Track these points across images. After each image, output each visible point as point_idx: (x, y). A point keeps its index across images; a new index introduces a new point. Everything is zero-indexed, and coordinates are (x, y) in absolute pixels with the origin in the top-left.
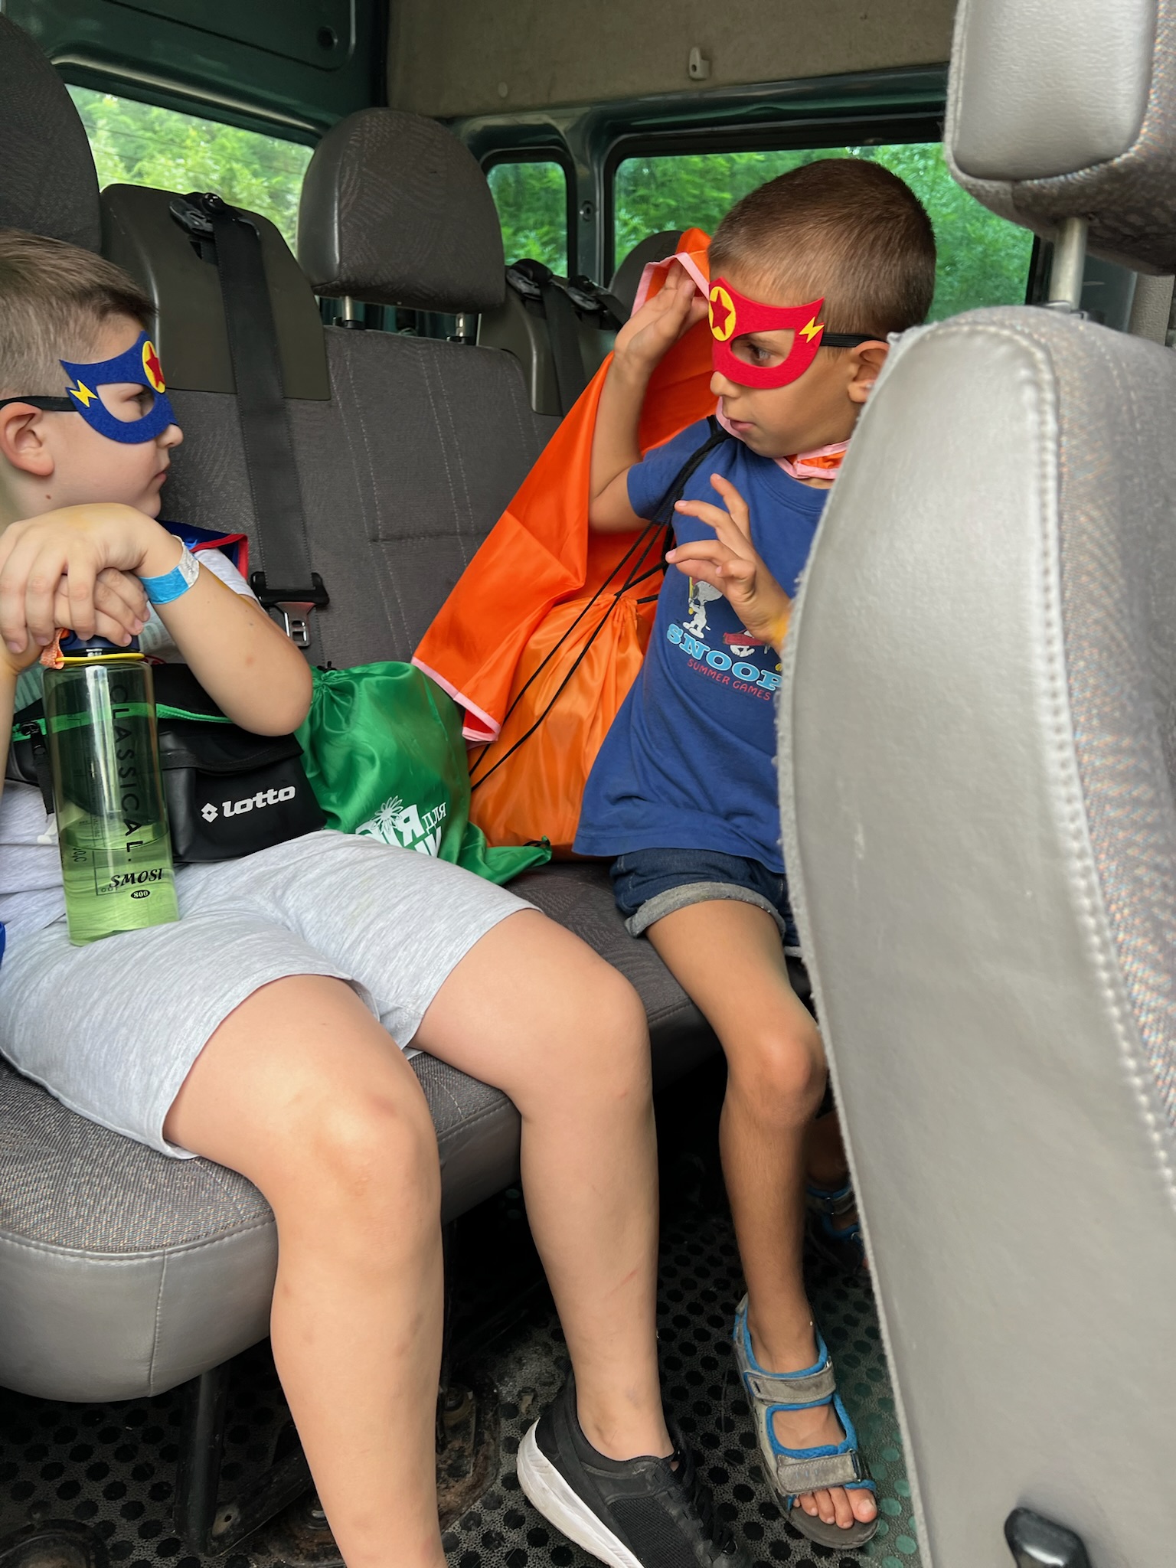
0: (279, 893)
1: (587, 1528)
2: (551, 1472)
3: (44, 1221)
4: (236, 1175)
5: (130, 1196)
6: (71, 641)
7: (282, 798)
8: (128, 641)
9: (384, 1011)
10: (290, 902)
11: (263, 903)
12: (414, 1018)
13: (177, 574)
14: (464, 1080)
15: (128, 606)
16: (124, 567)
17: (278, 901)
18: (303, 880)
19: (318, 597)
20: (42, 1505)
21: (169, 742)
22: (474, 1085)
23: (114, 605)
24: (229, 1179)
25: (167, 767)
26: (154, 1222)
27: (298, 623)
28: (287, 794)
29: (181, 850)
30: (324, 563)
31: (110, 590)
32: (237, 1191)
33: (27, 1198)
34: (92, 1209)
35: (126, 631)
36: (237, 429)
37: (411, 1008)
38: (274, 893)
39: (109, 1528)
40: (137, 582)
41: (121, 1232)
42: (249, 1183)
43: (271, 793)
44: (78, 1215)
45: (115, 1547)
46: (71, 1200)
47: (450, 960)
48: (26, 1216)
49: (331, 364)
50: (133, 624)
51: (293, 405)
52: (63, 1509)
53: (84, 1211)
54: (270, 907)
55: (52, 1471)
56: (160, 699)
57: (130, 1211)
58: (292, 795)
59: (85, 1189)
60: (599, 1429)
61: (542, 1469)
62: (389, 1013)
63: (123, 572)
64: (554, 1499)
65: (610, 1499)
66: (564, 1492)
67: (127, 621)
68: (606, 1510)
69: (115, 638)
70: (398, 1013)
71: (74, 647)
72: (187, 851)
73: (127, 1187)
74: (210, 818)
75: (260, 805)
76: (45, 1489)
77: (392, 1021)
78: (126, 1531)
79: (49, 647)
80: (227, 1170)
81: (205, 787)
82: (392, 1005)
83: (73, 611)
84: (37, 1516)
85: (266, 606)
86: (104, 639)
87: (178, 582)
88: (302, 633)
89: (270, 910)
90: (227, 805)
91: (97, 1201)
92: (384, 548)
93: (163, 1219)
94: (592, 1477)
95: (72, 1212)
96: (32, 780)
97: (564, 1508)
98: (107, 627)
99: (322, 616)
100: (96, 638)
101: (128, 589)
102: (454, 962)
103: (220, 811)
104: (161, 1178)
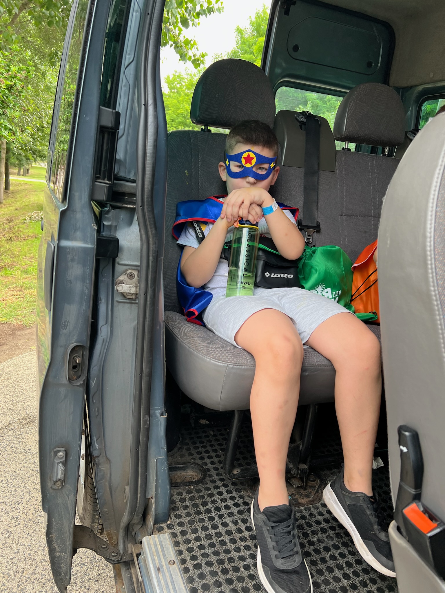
0: (280, 298)
1: (341, 514)
2: (332, 493)
3: (204, 350)
4: (250, 354)
5: (223, 350)
6: (241, 221)
7: (289, 276)
8: (255, 223)
9: (300, 332)
10: (283, 301)
11: (275, 299)
12: (308, 335)
13: (271, 207)
14: (320, 355)
15: (257, 214)
16: (258, 203)
17: (280, 300)
18: (288, 297)
19: (318, 229)
20: (194, 459)
21: (261, 253)
22: (322, 357)
23: (253, 212)
24: (247, 354)
25: (258, 259)
26: (227, 356)
27: (309, 236)
28: (291, 276)
29: (257, 281)
30: (321, 219)
31: (253, 208)
32: (249, 357)
33: (202, 344)
34: (214, 350)
35: (255, 220)
36: (303, 178)
37: (308, 332)
38: (279, 297)
39: (209, 470)
40: (261, 209)
41: (219, 356)
42: (252, 356)
43: (286, 275)
44: (211, 350)
45: (209, 475)
46: (211, 347)
47: (322, 320)
48: (201, 348)
49: (337, 161)
50: (257, 219)
51: (321, 172)
52: (200, 462)
53: (213, 350)
54: (277, 300)
55: (199, 453)
56: (260, 242)
57: (223, 353)
58: (292, 277)
59: (214, 346)
60: (348, 481)
61: (330, 492)
62: (302, 333)
63: (258, 205)
64: (332, 502)
65: (348, 503)
66: (335, 500)
67: (256, 218)
68: (346, 506)
69: (252, 221)
70: (304, 333)
71: (242, 223)
72: (259, 282)
73: (223, 348)
74: (267, 276)
75: (282, 277)
76: (197, 456)
77: (302, 335)
78: (213, 472)
79: (235, 221)
80: (248, 352)
81: (267, 267)
82: (303, 330)
83: (243, 213)
84: (193, 461)
85: (300, 230)
86: (249, 221)
87: (271, 209)
88: (310, 239)
89: (277, 301)
90: (273, 274)
91: (216, 349)
92: (344, 218)
93: (229, 356)
94: (343, 494)
95: (210, 349)
96: (226, 259)
97: (335, 505)
98: (251, 218)
99: (318, 235)
100: (247, 221)
101: (258, 209)
102: (323, 321)
103: (270, 275)
104: (232, 349)
